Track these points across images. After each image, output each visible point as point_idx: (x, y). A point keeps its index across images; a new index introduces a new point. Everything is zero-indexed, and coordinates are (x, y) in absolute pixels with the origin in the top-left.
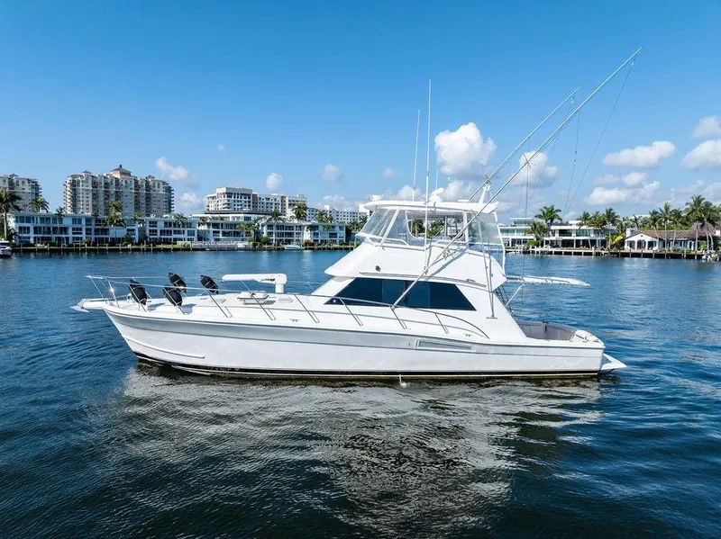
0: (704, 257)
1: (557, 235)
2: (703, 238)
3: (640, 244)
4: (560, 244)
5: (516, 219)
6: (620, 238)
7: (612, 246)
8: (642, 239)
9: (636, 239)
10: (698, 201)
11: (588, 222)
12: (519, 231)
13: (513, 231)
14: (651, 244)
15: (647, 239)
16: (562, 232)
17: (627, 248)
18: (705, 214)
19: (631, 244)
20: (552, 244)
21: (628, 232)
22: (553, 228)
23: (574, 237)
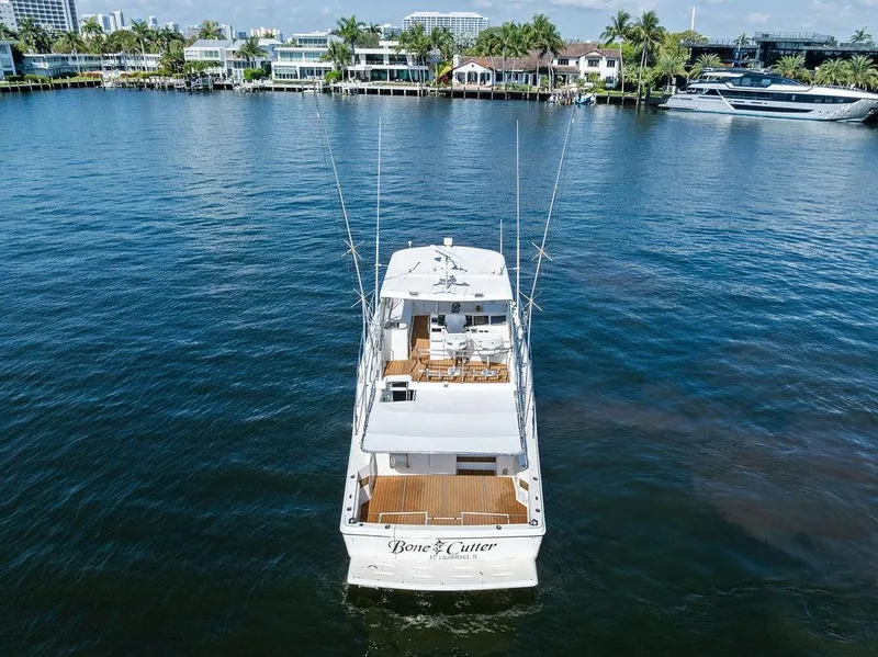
0: (551, 98)
1: (363, 62)
2: (544, 71)
3: (472, 77)
4: (369, 76)
5: (302, 35)
6: (448, 69)
7: (439, 80)
8: (472, 70)
9: (466, 69)
10: (541, 22)
11: (407, 45)
12: (308, 54)
13: (299, 55)
14: (484, 78)
15: (479, 70)
16: (371, 59)
17: (455, 84)
18: (549, 40)
19: (460, 77)
20: (358, 75)
21: (456, 60)
22: (357, 51)
23: (386, 66)
